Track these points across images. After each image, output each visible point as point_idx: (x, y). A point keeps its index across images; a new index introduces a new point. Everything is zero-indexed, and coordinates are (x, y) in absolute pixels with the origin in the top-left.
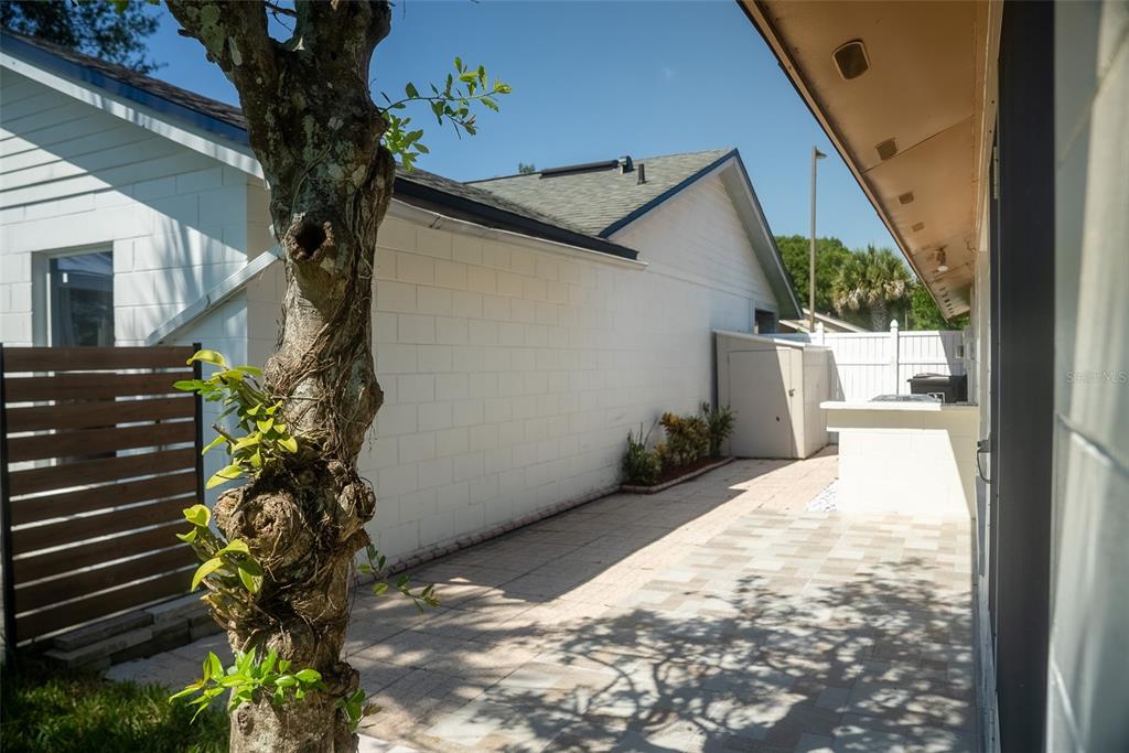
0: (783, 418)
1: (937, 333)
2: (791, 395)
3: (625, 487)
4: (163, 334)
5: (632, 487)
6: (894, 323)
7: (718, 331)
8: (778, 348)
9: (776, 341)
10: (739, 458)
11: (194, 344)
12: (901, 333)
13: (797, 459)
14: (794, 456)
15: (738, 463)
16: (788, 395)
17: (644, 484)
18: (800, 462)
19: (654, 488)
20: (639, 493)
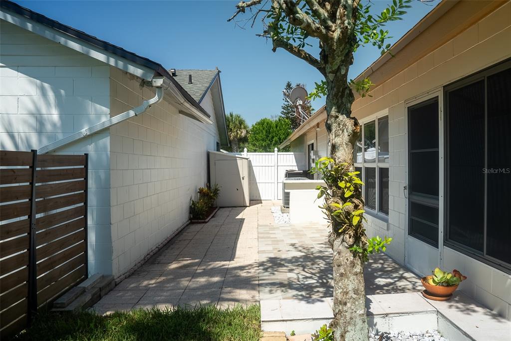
0: (240, 189)
1: (293, 153)
2: (243, 179)
3: (193, 221)
4: (51, 148)
5: (195, 221)
6: (276, 149)
7: (210, 151)
8: (237, 159)
9: (237, 156)
10: (221, 207)
11: (85, 154)
12: (279, 153)
13: (247, 206)
14: (245, 205)
15: (221, 209)
16: (242, 179)
17: (200, 219)
18: (248, 208)
19: (207, 220)
20: (200, 223)
